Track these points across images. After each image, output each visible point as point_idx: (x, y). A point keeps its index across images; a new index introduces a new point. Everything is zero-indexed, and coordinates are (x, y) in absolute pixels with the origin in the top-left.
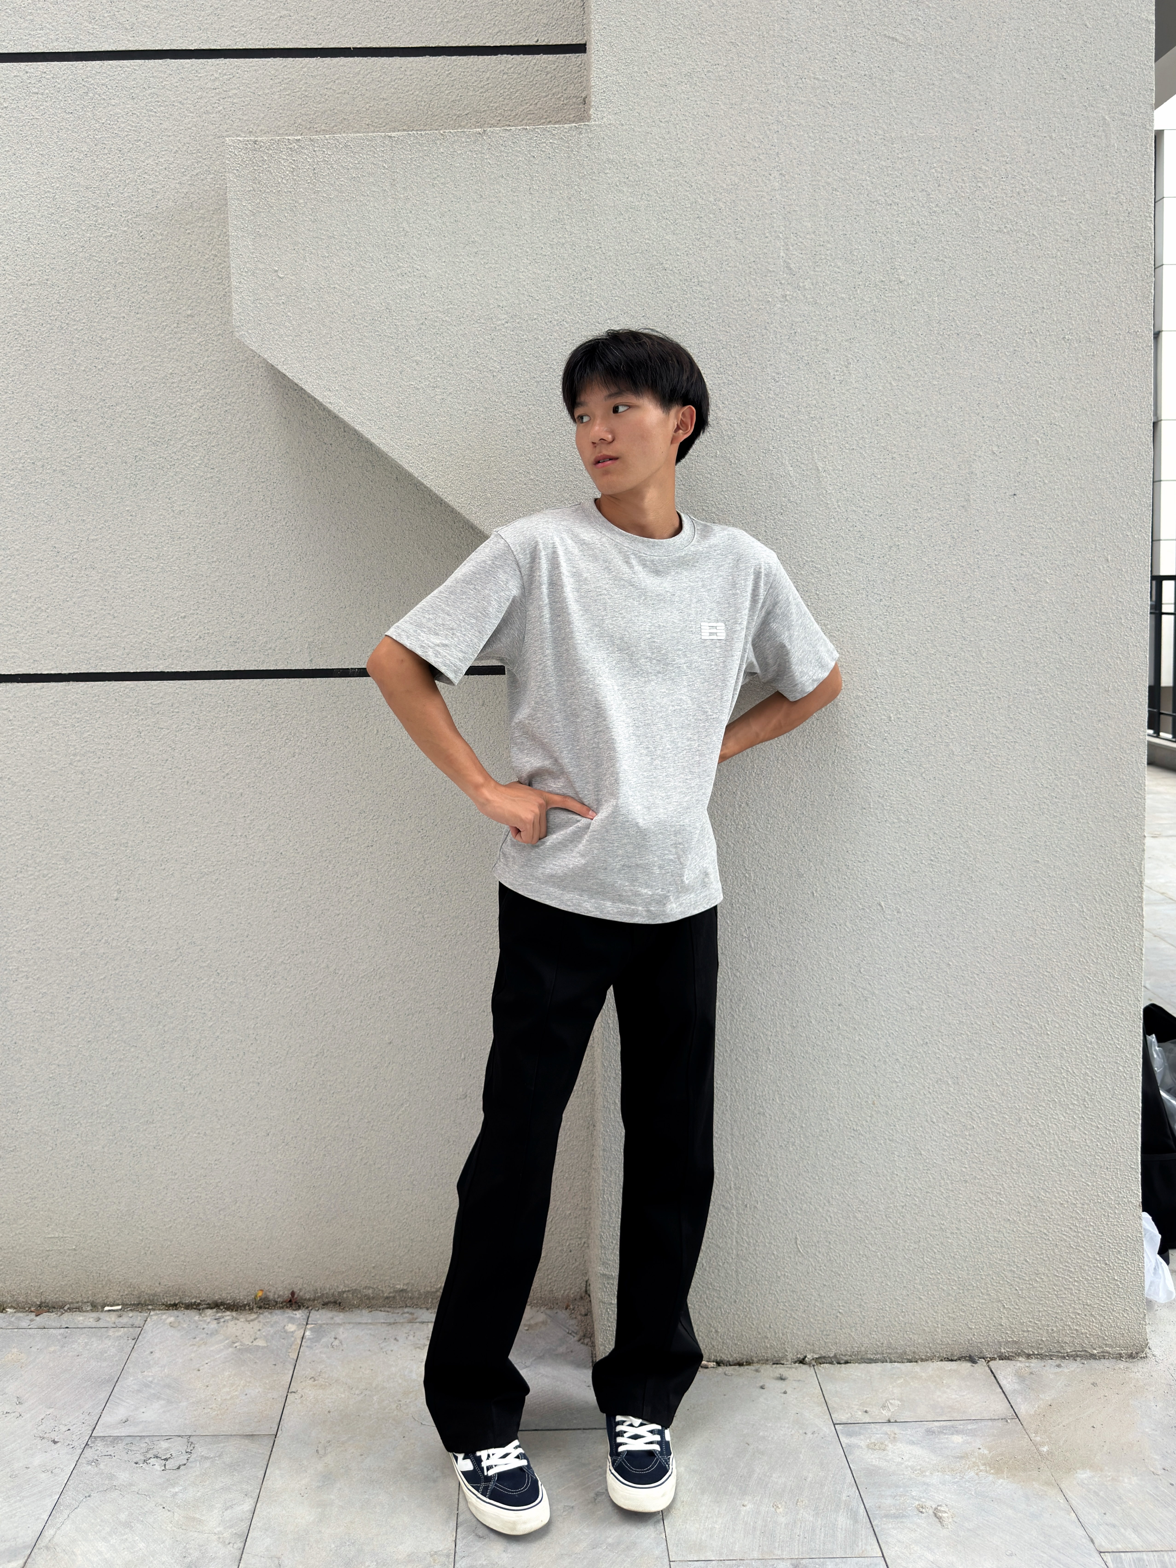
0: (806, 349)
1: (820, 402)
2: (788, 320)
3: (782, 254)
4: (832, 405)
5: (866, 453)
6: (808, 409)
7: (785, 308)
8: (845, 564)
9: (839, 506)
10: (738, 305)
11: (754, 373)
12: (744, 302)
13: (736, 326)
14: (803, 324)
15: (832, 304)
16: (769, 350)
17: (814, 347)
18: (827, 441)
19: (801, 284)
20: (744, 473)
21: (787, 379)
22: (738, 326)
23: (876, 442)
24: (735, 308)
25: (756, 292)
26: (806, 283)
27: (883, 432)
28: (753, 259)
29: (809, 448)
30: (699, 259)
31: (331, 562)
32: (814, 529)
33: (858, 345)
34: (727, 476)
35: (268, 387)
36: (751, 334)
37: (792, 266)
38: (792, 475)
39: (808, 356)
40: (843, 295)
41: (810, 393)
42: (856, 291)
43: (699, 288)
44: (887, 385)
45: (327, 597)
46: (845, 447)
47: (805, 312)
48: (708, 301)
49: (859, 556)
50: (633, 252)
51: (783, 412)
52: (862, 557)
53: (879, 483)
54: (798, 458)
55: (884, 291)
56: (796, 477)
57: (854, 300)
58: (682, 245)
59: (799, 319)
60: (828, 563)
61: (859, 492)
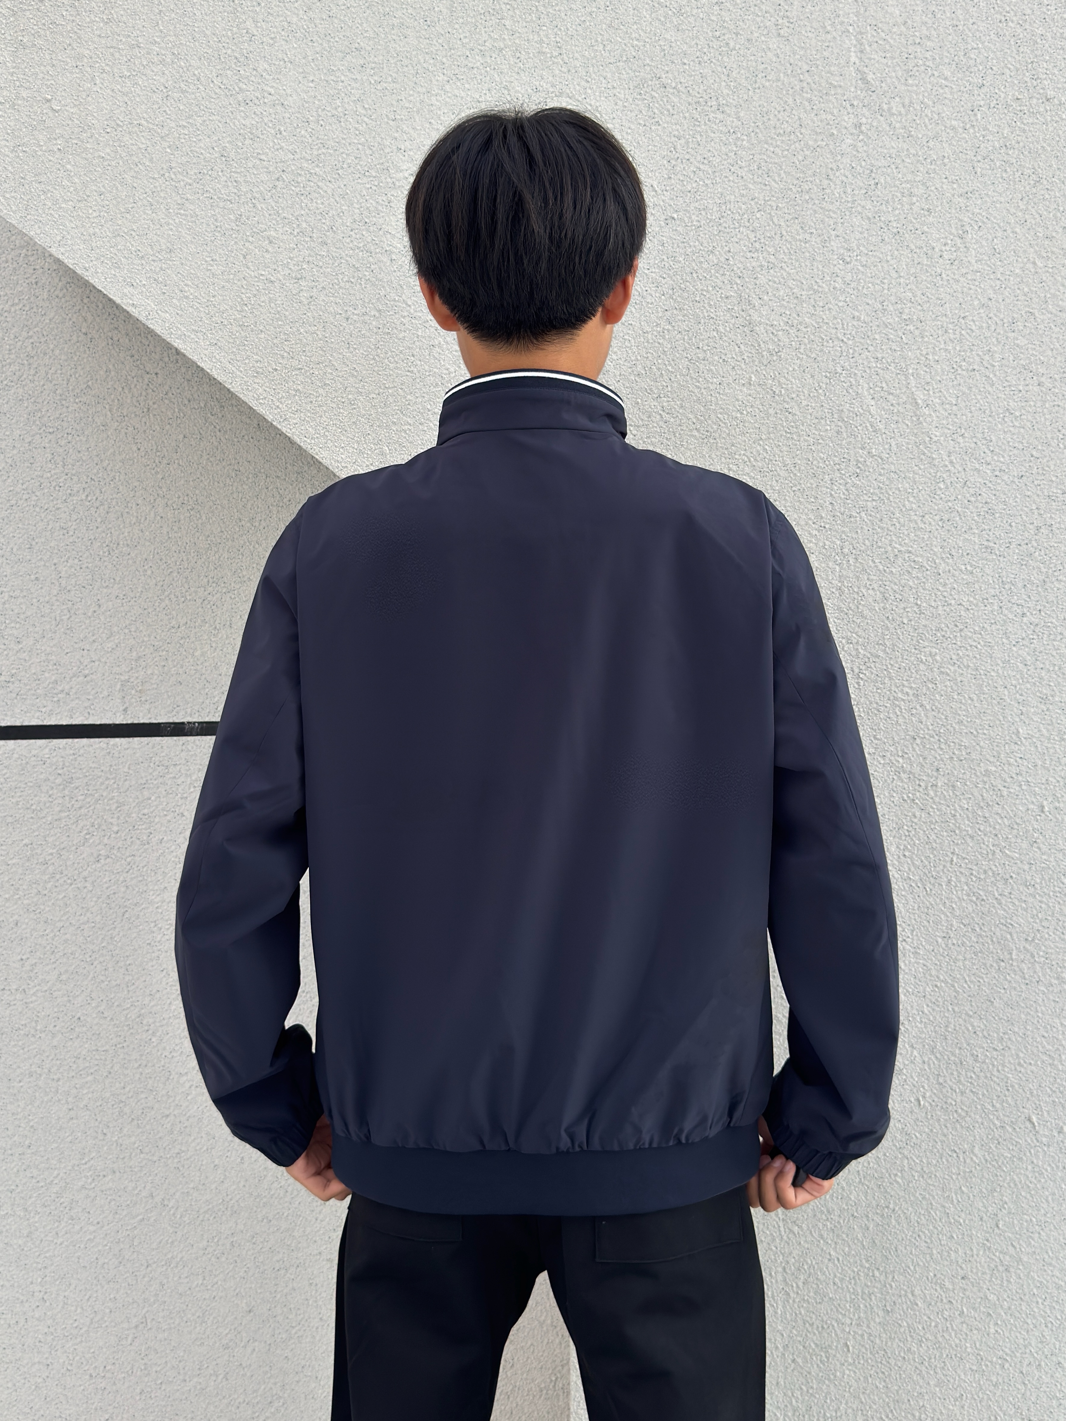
0: (894, 209)
1: (919, 293)
2: (863, 163)
3: (853, 59)
4: (938, 299)
5: (995, 375)
6: (899, 306)
7: (860, 144)
8: (962, 555)
9: (951, 462)
10: (783, 141)
11: (811, 250)
12: (792, 137)
13: (779, 175)
14: (889, 170)
15: (936, 137)
16: (835, 213)
17: (907, 207)
18: (930, 357)
19: (885, 107)
20: (796, 410)
21: (864, 259)
22: (783, 175)
23: (1012, 358)
24: (778, 146)
25: (812, 120)
26: (892, 104)
27: (1022, 342)
28: (806, 67)
29: (901, 369)
30: (719, 69)
31: (157, 556)
32: (911, 499)
33: (979, 202)
34: (768, 416)
35: (59, 287)
36: (806, 187)
37: (870, 77)
38: (873, 412)
39: (898, 221)
40: (954, 123)
41: (902, 280)
42: (975, 115)
43: (720, 116)
44: (1030, 266)
45: (150, 610)
46: (960, 366)
47: (892, 151)
48: (734, 136)
49: (986, 543)
50: (612, 61)
51: (858, 311)
52: (991, 544)
53: (1017, 424)
54: (884, 385)
55: (1021, 114)
56: (881, 416)
57: (971, 131)
58: (690, 47)
59: (883, 162)
60: (935, 554)
61: (985, 439)
